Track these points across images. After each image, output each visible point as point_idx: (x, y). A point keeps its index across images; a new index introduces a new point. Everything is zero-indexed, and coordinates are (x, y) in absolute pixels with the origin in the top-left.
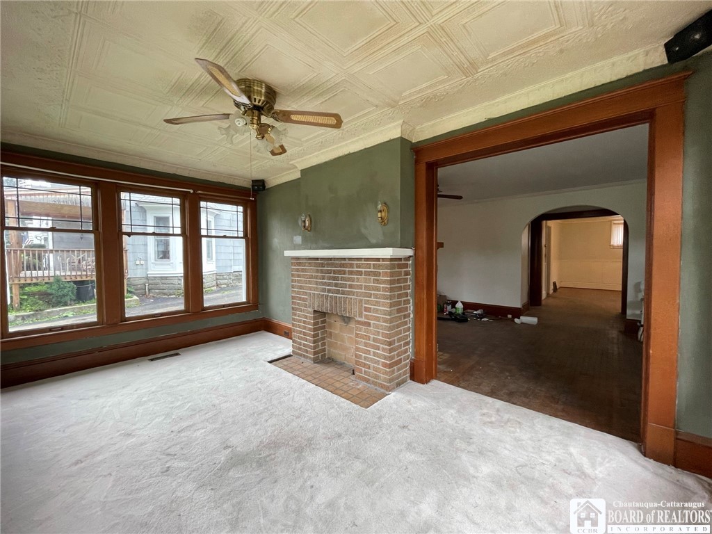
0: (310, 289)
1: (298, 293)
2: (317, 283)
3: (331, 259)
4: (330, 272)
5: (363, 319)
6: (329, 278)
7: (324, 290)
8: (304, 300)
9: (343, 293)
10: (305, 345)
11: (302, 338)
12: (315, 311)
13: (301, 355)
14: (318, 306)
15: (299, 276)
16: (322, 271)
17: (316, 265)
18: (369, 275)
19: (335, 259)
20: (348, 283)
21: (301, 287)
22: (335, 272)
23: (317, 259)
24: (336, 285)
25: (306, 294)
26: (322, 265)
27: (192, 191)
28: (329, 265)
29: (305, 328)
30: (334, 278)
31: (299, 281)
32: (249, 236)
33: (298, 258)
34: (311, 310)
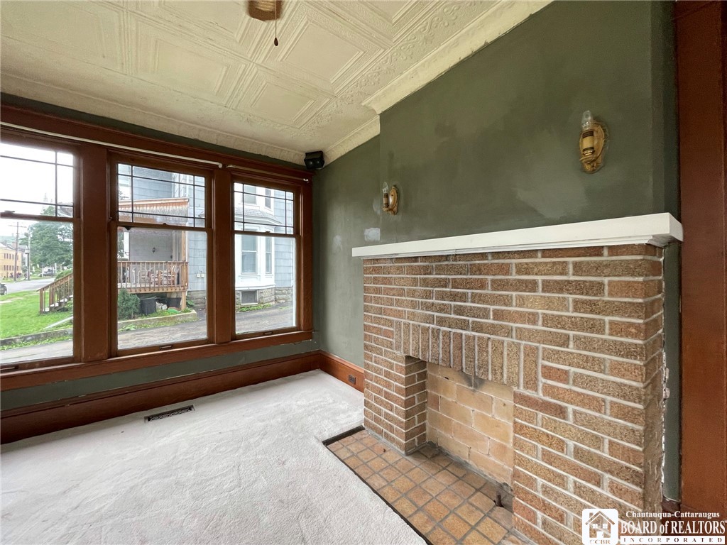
0: (400, 314)
1: (377, 320)
2: (414, 305)
3: (447, 257)
4: (444, 283)
5: (540, 395)
6: (442, 296)
7: (429, 319)
8: (387, 334)
9: (478, 328)
10: (387, 416)
11: (381, 403)
12: (408, 358)
13: (380, 432)
14: (417, 349)
15: (377, 291)
16: (425, 283)
17: (412, 270)
18: (561, 291)
19: (457, 257)
20: (492, 308)
21: (380, 311)
22: (456, 284)
23: (415, 259)
24: (460, 311)
25: (391, 323)
26: (427, 271)
27: (220, 166)
28: (440, 270)
29: (389, 386)
30: (454, 297)
31: (377, 300)
32: (301, 233)
33: (376, 260)
34: (401, 354)
